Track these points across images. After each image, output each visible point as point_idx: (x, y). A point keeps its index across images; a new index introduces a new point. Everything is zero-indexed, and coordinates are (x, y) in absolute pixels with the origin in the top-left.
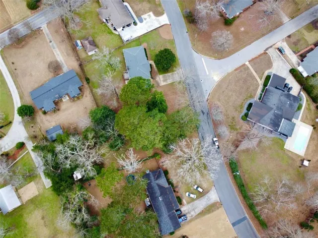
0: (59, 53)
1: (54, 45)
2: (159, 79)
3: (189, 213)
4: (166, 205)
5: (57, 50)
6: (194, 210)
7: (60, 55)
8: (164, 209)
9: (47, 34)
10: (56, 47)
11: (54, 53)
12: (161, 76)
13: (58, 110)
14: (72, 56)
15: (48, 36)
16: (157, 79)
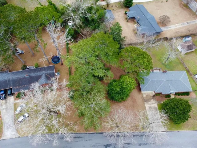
0: (178, 27)
1: (185, 25)
2: (153, 104)
3: (6, 103)
4: (20, 79)
5: (181, 26)
6: (6, 108)
7: (176, 28)
8: (17, 77)
9: (195, 21)
10: (183, 26)
11: (177, 24)
12: (156, 105)
13: (127, 21)
14: (175, 35)
15: (193, 22)
16: (153, 101)
